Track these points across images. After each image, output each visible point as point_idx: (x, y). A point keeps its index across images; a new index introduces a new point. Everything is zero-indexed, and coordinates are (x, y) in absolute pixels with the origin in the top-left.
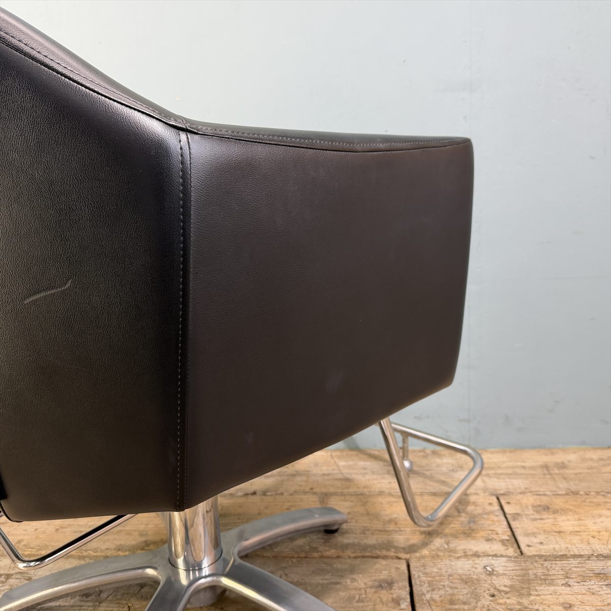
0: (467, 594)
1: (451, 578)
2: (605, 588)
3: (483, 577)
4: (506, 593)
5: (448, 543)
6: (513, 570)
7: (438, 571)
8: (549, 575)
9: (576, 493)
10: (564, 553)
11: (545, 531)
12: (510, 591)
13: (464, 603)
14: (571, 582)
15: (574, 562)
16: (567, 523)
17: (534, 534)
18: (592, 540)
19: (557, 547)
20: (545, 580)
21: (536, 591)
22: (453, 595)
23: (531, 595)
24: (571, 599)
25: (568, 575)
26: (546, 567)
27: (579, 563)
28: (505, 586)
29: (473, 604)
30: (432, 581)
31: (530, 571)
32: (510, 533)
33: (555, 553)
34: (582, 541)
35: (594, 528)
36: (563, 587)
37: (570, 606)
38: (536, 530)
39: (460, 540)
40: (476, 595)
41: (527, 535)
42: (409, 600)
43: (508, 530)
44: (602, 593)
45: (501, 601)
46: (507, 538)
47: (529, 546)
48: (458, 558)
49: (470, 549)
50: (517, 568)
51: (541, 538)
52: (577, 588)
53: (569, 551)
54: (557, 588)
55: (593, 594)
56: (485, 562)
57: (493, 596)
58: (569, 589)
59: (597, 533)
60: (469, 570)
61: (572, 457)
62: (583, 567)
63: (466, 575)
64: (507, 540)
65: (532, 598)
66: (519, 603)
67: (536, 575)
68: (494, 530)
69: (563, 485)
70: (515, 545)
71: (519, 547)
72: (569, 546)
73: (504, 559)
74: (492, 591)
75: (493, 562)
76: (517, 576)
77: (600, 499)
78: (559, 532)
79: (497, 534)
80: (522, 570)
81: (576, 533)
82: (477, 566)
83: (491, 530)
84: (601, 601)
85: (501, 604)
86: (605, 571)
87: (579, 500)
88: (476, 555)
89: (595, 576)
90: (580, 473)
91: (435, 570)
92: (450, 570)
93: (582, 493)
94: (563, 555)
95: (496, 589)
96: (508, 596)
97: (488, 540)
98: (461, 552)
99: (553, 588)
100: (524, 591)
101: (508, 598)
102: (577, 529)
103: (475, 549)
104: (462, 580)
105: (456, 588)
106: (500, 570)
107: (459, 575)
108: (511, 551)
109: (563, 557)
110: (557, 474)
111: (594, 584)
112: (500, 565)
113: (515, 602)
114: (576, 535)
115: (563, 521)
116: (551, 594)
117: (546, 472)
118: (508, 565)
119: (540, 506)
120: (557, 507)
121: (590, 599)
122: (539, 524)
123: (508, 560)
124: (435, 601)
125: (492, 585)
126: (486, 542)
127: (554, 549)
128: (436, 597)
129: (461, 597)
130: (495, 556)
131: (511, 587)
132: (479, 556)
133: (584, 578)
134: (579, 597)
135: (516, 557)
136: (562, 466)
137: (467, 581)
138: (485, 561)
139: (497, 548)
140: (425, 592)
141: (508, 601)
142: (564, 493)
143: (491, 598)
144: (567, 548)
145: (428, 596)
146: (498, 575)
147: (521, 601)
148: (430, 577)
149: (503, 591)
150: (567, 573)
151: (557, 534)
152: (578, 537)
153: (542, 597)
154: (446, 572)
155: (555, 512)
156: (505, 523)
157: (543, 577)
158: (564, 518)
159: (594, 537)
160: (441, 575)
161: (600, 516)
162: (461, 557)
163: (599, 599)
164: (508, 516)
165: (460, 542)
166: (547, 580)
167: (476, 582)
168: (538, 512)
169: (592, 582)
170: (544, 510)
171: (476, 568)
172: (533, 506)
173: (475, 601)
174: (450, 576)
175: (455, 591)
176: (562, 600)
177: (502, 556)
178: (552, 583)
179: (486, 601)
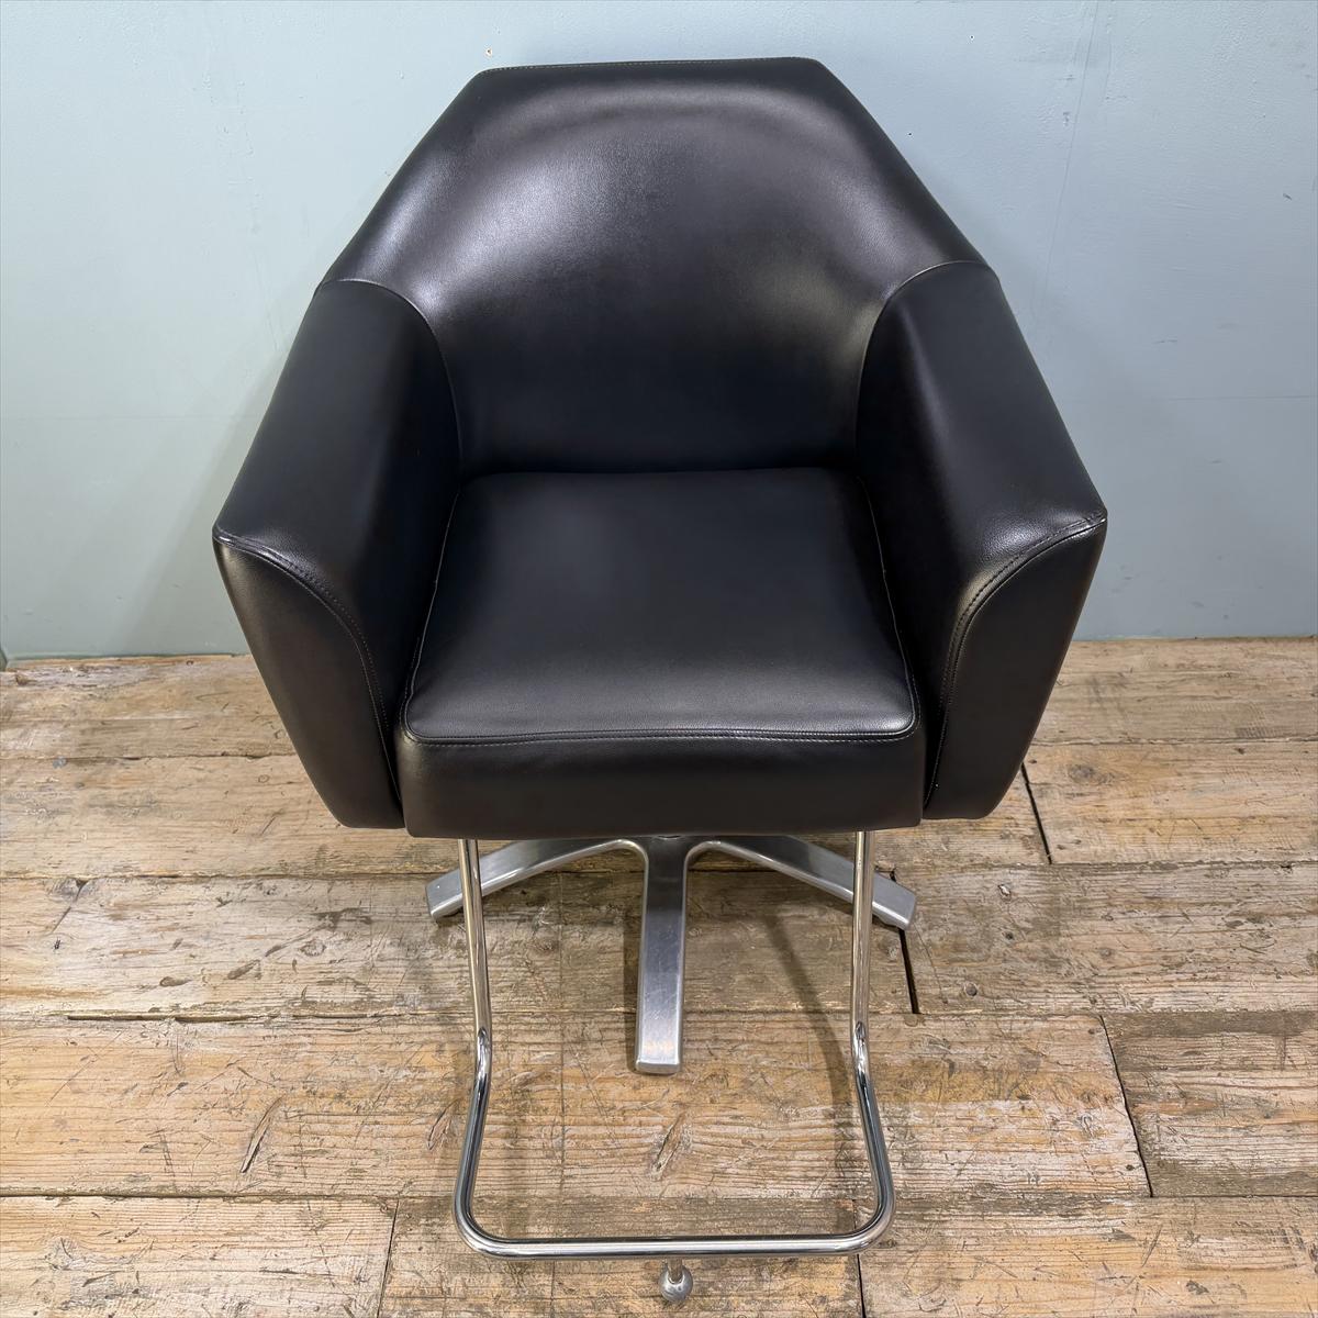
0: (976, 934)
1: (953, 907)
2: (1157, 922)
3: (997, 903)
4: (1028, 931)
5: (947, 843)
6: (1038, 892)
7: (935, 894)
8: (1086, 901)
9: (1133, 741)
10: (1109, 861)
11: (1085, 818)
12: (1034, 929)
13: (973, 950)
14: (1115, 913)
15: (1120, 876)
16: (1117, 804)
17: (1069, 825)
18: (1151, 837)
19: (1099, 848)
20: (1080, 909)
21: (1068, 928)
22: (957, 936)
23: (1060, 934)
24: (1112, 941)
25: (1111, 901)
26: (1083, 886)
27: (1128, 879)
28: (1027, 921)
29: (984, 951)
30: (928, 911)
31: (1061, 895)
32: (1034, 823)
33: (1096, 861)
34: (1135, 837)
35: (1154, 811)
36: (1104, 922)
37: (1110, 954)
38: (1071, 818)
39: (964, 838)
40: (988, 936)
41: (1059, 826)
42: (899, 946)
43: (1033, 817)
44: (1153, 930)
45: (1022, 946)
46: (1032, 834)
47: (1061, 848)
48: (963, 870)
49: (978, 855)
50: (1044, 888)
51: (1079, 831)
52: (1121, 922)
53: (1115, 857)
54: (1095, 923)
55: (1141, 932)
56: (999, 877)
57: (1010, 936)
58: (1110, 924)
59: (1156, 823)
60: (978, 893)
61: (1136, 660)
62: (1132, 886)
63: (974, 901)
64: (1030, 837)
65: (1062, 939)
66: (1045, 949)
67: (1068, 901)
68: (1012, 818)
69: (1118, 724)
70: (1042, 847)
71: (1048, 852)
72: (1117, 848)
73: (1026, 872)
74: (1010, 929)
75: (1011, 877)
76: (1043, 904)
77: (1169, 752)
78: (1105, 821)
79: (1017, 825)
80: (1050, 892)
81: (1128, 822)
82: (989, 885)
83: (1008, 818)
84: (1149, 945)
85: (1021, 951)
86: (1161, 894)
87: (1138, 755)
88: (988, 865)
89: (1148, 903)
90: (1145, 698)
91: (931, 892)
92: (951, 893)
93: (1144, 741)
94: (1107, 864)
95: (1014, 925)
96: (1029, 936)
97: (1005, 837)
98: (966, 859)
99: (1089, 923)
100: (1051, 930)
101: (1031, 941)
102: (1130, 815)
103: (986, 853)
104: (969, 910)
105: (962, 924)
106: (1020, 891)
107: (965, 901)
108: (1036, 858)
109: (1106, 868)
110: (1110, 700)
111: (1144, 916)
112: (1021, 882)
113: (1039, 948)
114: (1129, 826)
115: (1112, 798)
116: (1086, 934)
117: (1094, 695)
118: (1031, 882)
119: (1080, 767)
120: (1104, 770)
121: (1136, 940)
122: (1077, 805)
123: (1032, 875)
124: (933, 945)
125: (1009, 918)
126: (1001, 841)
127: (1096, 852)
128: (936, 940)
129: (968, 939)
130: (1013, 866)
131: (1035, 921)
132: (991, 867)
133: (1132, 906)
134: (1123, 938)
135: (1043, 869)
136: (1119, 681)
137: (976, 911)
138: (1000, 875)
139: (1015, 851)
140: (920, 931)
141: (1030, 945)
142: (1118, 740)
143: (1008, 941)
144: (1114, 851)
145: (925, 938)
146: (1018, 901)
147: (1047, 945)
148: (925, 905)
149: (1024, 929)
150: (1110, 898)
151: (1101, 824)
152: (1130, 831)
153: (1075, 938)
154: (947, 896)
155: (1102, 780)
156: (1029, 804)
157: (1077, 904)
158: (1113, 792)
159: (1152, 830)
160: (940, 902)
161: (1166, 788)
162: (966, 867)
163: (1149, 941)
164: (1032, 788)
165: (965, 841)
166: (1082, 910)
167: (987, 913)
168: (1076, 780)
169: (1142, 913)
170: (1086, 776)
171: (988, 889)
172: (1071, 769)
173: (987, 946)
174: (953, 902)
175: (961, 929)
176: (1099, 944)
177: (1023, 867)
178: (1089, 917)
179: (1001, 945)
